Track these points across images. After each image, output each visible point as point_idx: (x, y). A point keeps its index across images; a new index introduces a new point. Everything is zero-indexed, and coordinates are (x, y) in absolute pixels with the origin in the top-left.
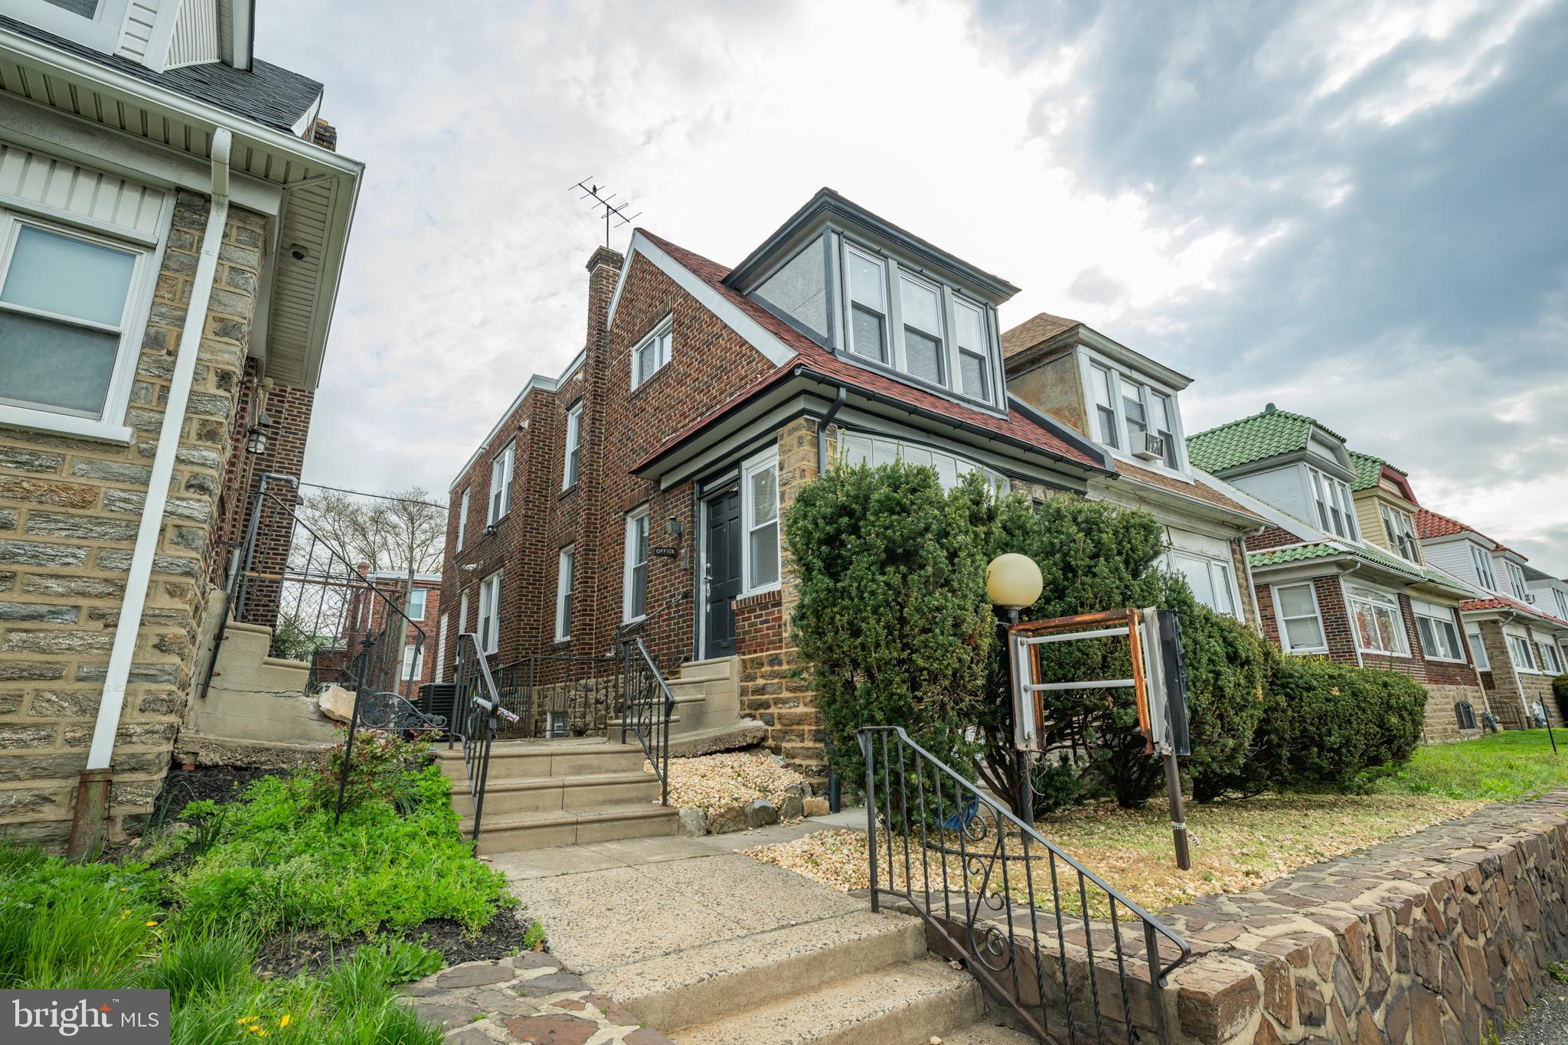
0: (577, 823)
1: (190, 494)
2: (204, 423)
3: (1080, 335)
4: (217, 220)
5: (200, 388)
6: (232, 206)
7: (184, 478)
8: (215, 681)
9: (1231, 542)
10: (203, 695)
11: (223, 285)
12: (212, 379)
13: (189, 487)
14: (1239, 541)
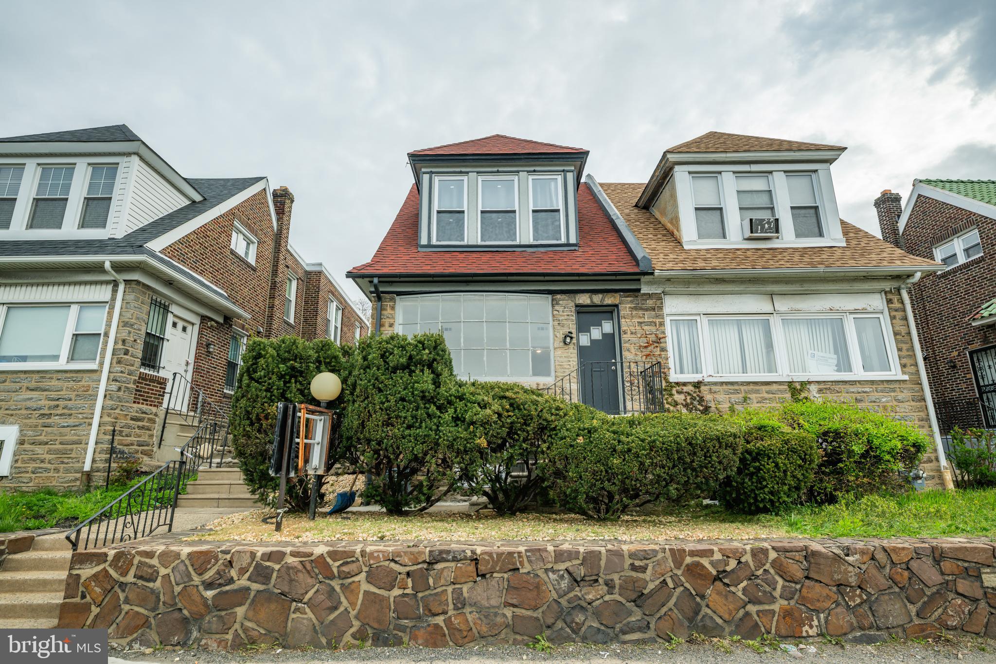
0: (219, 499)
1: (114, 383)
2: (118, 358)
3: (670, 160)
4: (121, 288)
5: (116, 347)
6: (124, 280)
7: (111, 378)
8: (163, 443)
9: (886, 293)
10: (159, 447)
11: (124, 310)
12: (120, 342)
13: (113, 380)
14: (898, 290)
